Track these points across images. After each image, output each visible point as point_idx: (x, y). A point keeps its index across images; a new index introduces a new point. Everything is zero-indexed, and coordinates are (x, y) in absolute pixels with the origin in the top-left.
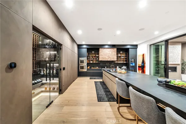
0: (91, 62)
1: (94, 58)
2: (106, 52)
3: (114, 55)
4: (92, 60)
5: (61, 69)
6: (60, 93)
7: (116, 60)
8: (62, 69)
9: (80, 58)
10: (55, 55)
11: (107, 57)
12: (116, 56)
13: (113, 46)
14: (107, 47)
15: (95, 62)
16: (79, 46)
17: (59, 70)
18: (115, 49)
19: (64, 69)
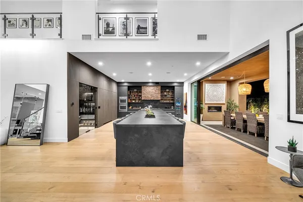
0: (133, 101)
1: (136, 97)
2: (149, 90)
3: (158, 93)
4: (134, 99)
5: (96, 108)
6: (95, 128)
7: (160, 99)
8: (98, 108)
9: (120, 97)
10: (92, 96)
11: (150, 96)
12: (160, 94)
13: (157, 84)
14: (150, 84)
15: (137, 101)
16: (119, 84)
17: (95, 108)
18: (160, 87)
19: (99, 107)
